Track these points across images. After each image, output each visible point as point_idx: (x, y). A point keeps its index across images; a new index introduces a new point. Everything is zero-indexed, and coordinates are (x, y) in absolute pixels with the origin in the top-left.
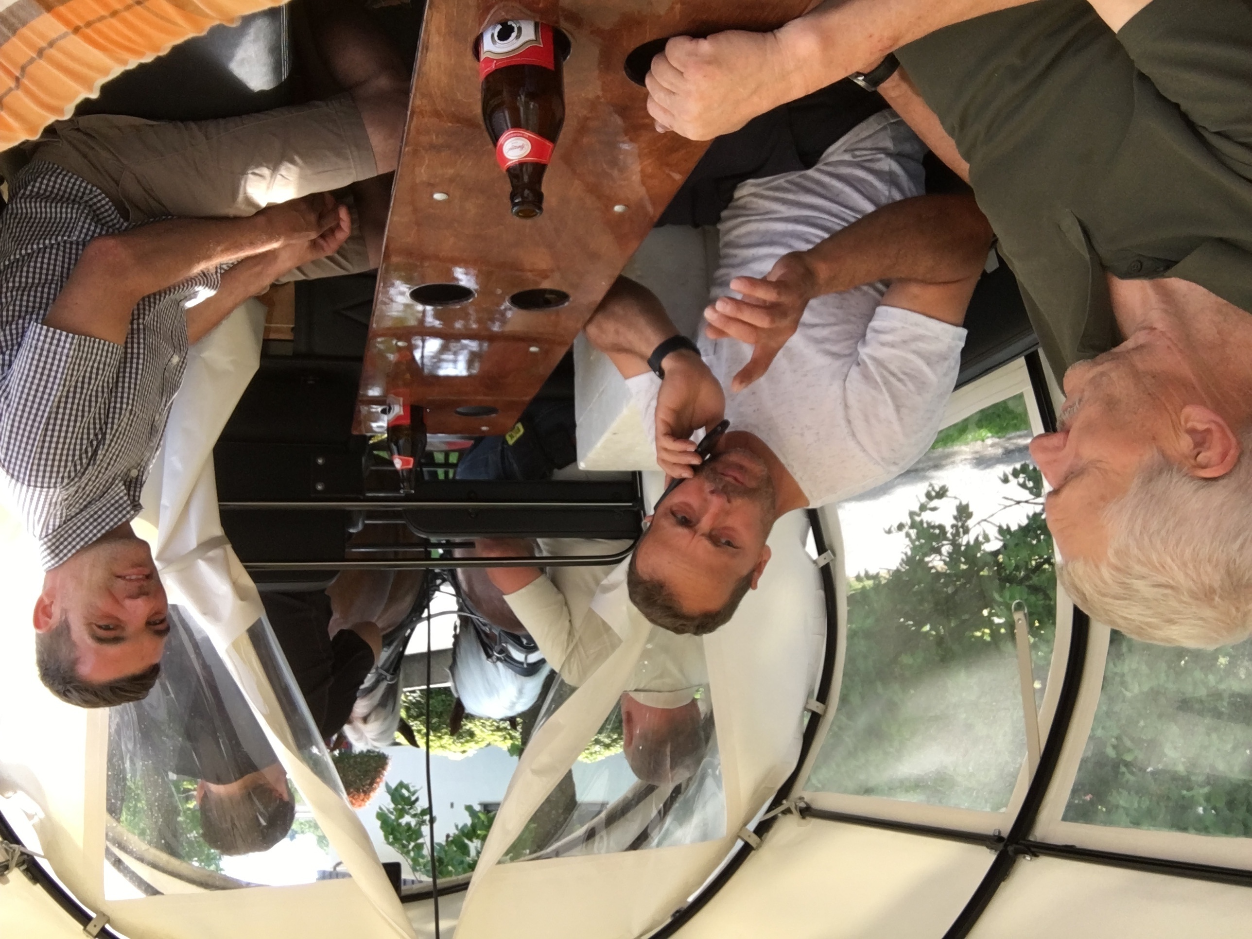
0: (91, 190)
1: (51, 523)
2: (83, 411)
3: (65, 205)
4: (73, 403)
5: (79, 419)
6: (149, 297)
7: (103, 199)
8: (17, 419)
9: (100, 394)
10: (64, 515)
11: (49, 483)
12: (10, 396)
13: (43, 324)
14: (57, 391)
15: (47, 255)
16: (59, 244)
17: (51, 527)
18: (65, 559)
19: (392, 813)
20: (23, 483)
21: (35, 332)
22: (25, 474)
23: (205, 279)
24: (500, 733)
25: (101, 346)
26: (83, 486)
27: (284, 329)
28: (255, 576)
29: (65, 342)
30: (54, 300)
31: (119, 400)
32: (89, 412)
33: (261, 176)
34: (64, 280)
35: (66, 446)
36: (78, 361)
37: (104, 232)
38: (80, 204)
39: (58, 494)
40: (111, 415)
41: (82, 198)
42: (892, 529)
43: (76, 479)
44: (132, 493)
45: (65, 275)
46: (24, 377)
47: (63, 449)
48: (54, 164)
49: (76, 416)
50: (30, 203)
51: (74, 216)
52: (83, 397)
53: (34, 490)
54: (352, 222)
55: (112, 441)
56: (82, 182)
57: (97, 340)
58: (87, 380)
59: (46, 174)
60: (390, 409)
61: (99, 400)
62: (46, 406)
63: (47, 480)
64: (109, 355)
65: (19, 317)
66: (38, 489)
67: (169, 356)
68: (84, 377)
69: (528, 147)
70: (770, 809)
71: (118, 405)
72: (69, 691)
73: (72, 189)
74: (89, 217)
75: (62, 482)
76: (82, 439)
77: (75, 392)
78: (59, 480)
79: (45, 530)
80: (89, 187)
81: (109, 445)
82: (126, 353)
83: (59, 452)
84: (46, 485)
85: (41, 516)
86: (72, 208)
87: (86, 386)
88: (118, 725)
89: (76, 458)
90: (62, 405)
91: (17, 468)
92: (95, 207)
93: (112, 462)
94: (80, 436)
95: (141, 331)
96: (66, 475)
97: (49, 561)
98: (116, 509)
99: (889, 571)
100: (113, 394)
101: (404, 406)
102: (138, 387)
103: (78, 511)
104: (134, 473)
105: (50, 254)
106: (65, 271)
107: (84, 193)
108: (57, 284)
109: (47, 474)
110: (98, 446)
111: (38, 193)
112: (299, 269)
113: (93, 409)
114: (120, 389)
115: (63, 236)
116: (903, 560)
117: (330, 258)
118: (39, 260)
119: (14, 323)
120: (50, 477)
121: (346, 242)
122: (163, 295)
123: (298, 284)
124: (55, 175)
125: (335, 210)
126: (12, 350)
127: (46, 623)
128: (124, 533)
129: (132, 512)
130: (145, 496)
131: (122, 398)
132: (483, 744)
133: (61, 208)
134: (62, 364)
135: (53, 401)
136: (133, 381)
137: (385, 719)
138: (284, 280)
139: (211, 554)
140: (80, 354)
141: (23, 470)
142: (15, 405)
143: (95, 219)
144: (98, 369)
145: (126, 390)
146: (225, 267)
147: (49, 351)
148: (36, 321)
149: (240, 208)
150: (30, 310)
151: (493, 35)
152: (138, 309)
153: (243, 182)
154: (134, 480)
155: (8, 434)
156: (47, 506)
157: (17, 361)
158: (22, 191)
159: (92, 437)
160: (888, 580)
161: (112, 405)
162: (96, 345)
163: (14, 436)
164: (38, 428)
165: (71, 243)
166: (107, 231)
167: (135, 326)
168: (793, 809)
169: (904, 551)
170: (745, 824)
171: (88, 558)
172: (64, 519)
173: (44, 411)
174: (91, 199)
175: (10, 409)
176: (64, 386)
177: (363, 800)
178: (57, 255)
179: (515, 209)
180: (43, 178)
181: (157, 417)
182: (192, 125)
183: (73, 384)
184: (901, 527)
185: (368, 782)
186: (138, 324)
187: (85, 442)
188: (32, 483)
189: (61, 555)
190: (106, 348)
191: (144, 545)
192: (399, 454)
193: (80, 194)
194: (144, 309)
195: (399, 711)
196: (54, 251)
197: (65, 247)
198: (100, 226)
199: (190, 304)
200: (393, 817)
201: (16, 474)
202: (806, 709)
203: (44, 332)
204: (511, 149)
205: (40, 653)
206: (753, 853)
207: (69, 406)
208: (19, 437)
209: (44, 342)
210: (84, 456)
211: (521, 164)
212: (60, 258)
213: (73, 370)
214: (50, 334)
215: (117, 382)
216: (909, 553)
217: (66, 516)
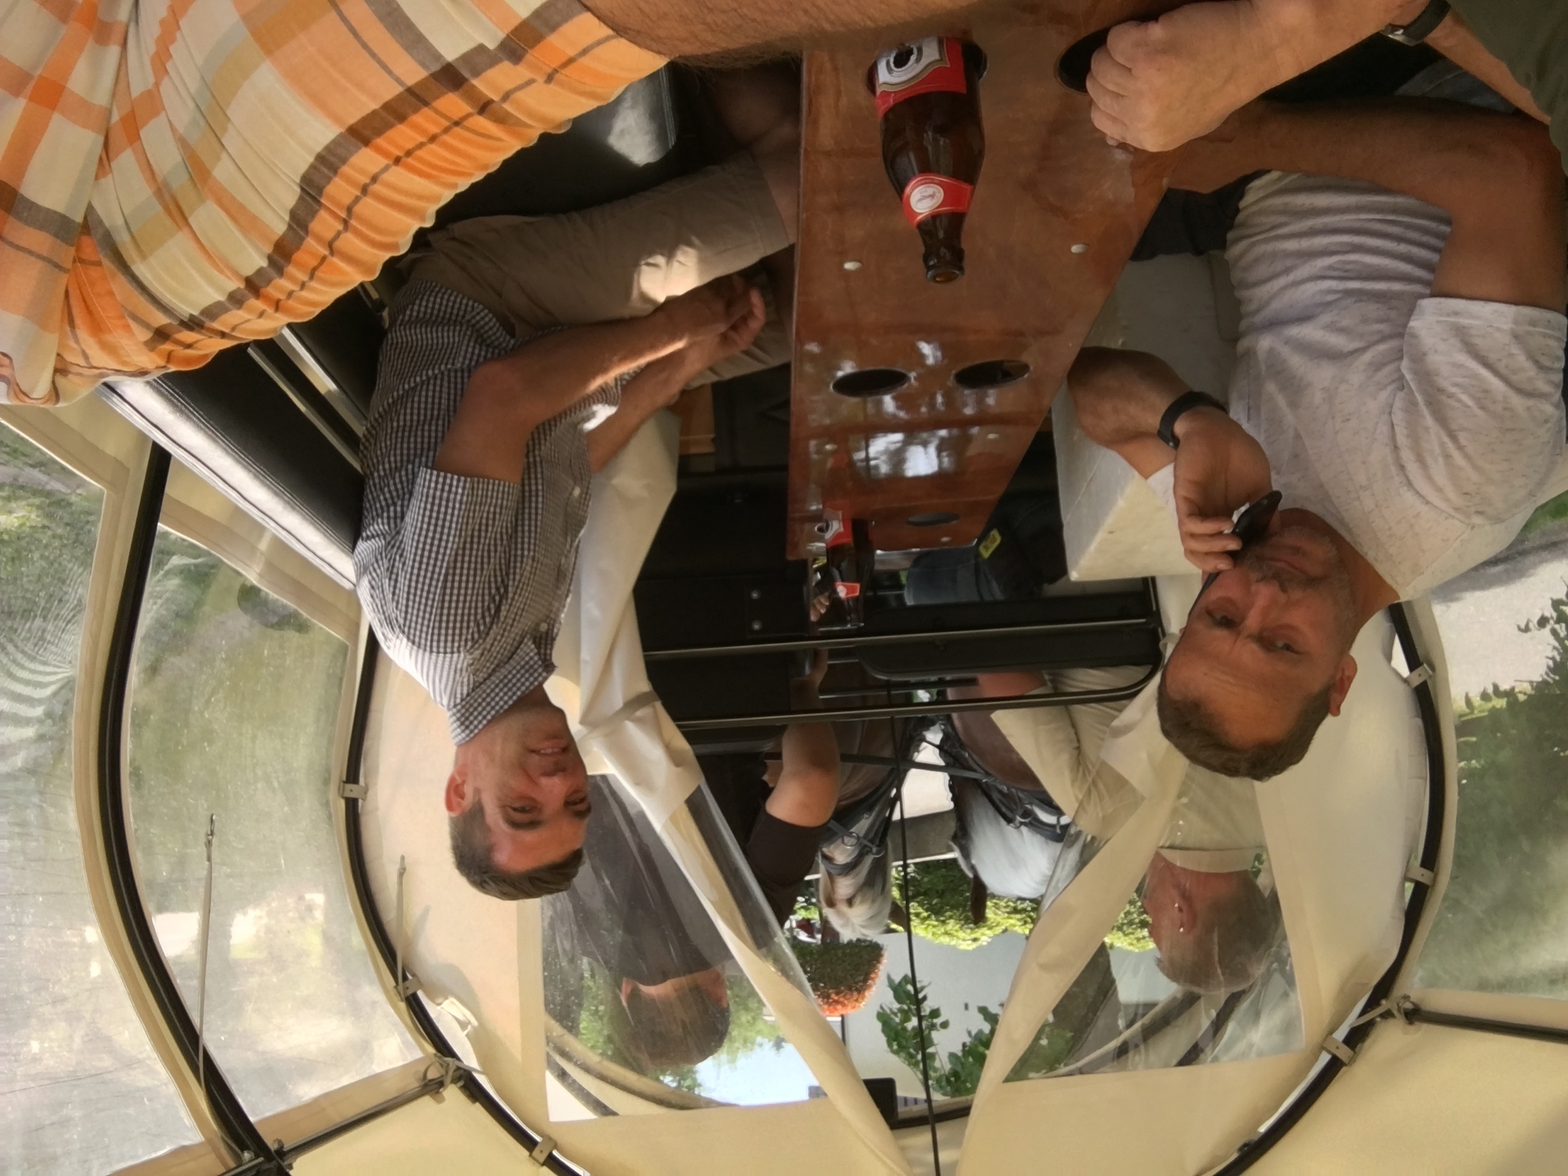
0: (473, 307)
1: (459, 692)
2: (482, 563)
3: (446, 328)
4: (470, 556)
5: (479, 572)
6: (543, 424)
7: (486, 315)
8: (414, 578)
9: (499, 542)
10: (472, 681)
11: (452, 647)
12: (405, 554)
13: (432, 468)
14: (452, 543)
15: (431, 387)
16: (443, 374)
17: (459, 696)
18: (476, 731)
19: (895, 1014)
20: (425, 650)
21: (426, 479)
22: (426, 639)
23: (604, 396)
24: (1019, 916)
25: (496, 488)
26: (488, 647)
27: (703, 442)
28: (691, 736)
29: (457, 487)
30: (443, 437)
31: (519, 546)
32: (489, 563)
33: (655, 265)
34: (451, 413)
35: (467, 605)
36: (472, 507)
37: (489, 355)
38: (461, 325)
39: (462, 659)
40: (512, 565)
41: (463, 317)
42: (1531, 625)
43: (481, 641)
44: (542, 651)
45: (451, 408)
46: (418, 531)
47: (464, 608)
48: (432, 283)
49: (475, 569)
50: (410, 329)
51: (457, 339)
52: (481, 547)
53: (438, 657)
54: (767, 304)
55: (515, 593)
56: (462, 299)
57: (491, 481)
58: (483, 528)
59: (424, 295)
60: (828, 526)
61: (499, 548)
62: (443, 561)
63: (449, 644)
64: (506, 496)
65: (408, 461)
66: (441, 655)
67: (570, 489)
68: (480, 524)
69: (940, 194)
70: (1363, 1012)
71: (519, 552)
72: (485, 882)
73: (453, 308)
74: (473, 339)
75: (466, 645)
76: (483, 595)
77: (472, 543)
78: (463, 643)
79: (452, 700)
80: (471, 303)
81: (513, 599)
82: (523, 491)
83: (460, 611)
84: (449, 650)
85: (446, 685)
86: (454, 331)
87: (483, 534)
88: (551, 918)
89: (479, 617)
90: (459, 558)
91: (418, 633)
92: (478, 326)
93: (518, 618)
94: (481, 592)
95: (538, 464)
96: (469, 637)
97: (460, 734)
98: (527, 671)
99: (1531, 682)
100: (513, 540)
101: (844, 521)
102: (539, 530)
103: (486, 676)
104: (544, 627)
105: (435, 385)
106: (452, 403)
107: (465, 311)
108: (444, 420)
109: (450, 638)
110: (500, 601)
111: (417, 316)
112: (711, 369)
113: (492, 560)
114: (520, 534)
115: (446, 364)
116: (1548, 667)
117: (747, 353)
118: (424, 393)
119: (404, 468)
120: (453, 641)
121: (763, 330)
122: (558, 419)
123: (716, 386)
124: (434, 294)
125: (746, 294)
126: (403, 500)
127: (459, 805)
128: (537, 700)
129: (544, 674)
130: (558, 655)
131: (523, 543)
132: (999, 930)
133: (443, 331)
134: (456, 512)
135: (450, 555)
136: (533, 523)
137: (873, 901)
138: (696, 384)
139: (639, 713)
140: (474, 499)
141: (424, 635)
142: (411, 563)
143: (479, 341)
144: (495, 513)
145: (526, 534)
146: (627, 377)
147: (441, 499)
148: (427, 467)
149: (636, 306)
150: (419, 452)
151: (888, 63)
152: (533, 439)
153: (636, 276)
154: (544, 636)
155: (405, 595)
156: (452, 673)
157: (409, 513)
158: (401, 317)
159: (493, 591)
160: (1530, 696)
161: (513, 552)
162: (490, 487)
163: (411, 597)
164: (436, 587)
165: (456, 371)
166: (493, 353)
167: (531, 459)
168: (1396, 1013)
169: (1550, 655)
170: (1331, 1032)
171: (499, 731)
172: (471, 686)
173: (441, 567)
174: (474, 317)
175: (405, 568)
176: (460, 536)
177: (857, 1000)
178: (441, 386)
179: (930, 273)
180: (422, 299)
181: (563, 561)
182: (575, 215)
183: (470, 533)
184: (1543, 622)
185: (862, 978)
186: (534, 457)
187: (487, 598)
188: (435, 649)
189: (472, 727)
190: (501, 488)
191: (560, 713)
192: (843, 580)
193: (461, 313)
194: (539, 439)
195: (890, 891)
196: (438, 382)
197: (449, 376)
198: (484, 348)
199: (591, 425)
200: (897, 1020)
201: (417, 639)
202: (1406, 878)
203: (434, 478)
204: (920, 200)
205: (454, 838)
206: (1344, 1069)
207: (467, 559)
208: (417, 599)
209: (436, 489)
210: (487, 614)
211: (934, 217)
212: (445, 390)
213: (468, 517)
214: (441, 480)
215: (516, 525)
216: (1558, 658)
217: (474, 682)
